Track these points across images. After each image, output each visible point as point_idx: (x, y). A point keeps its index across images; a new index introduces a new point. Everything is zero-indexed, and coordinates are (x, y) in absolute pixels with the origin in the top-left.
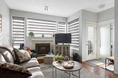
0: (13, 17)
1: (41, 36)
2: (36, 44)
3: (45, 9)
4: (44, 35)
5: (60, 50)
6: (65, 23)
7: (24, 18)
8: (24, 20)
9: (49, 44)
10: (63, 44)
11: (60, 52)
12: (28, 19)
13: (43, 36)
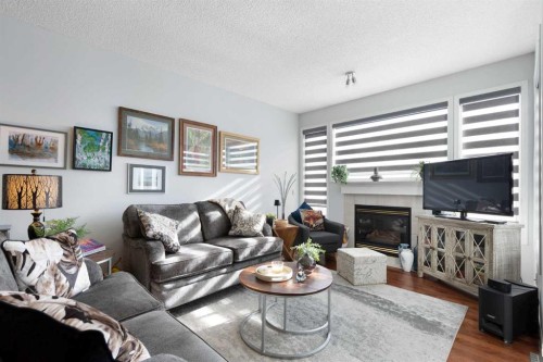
0: (304, 132)
1: (369, 177)
2: (357, 207)
3: (347, 83)
4: (380, 173)
5: (439, 245)
6: (518, 90)
7: (325, 128)
8: (325, 133)
9: (409, 210)
10: (463, 218)
11: (439, 252)
12: (335, 126)
13: (375, 178)
